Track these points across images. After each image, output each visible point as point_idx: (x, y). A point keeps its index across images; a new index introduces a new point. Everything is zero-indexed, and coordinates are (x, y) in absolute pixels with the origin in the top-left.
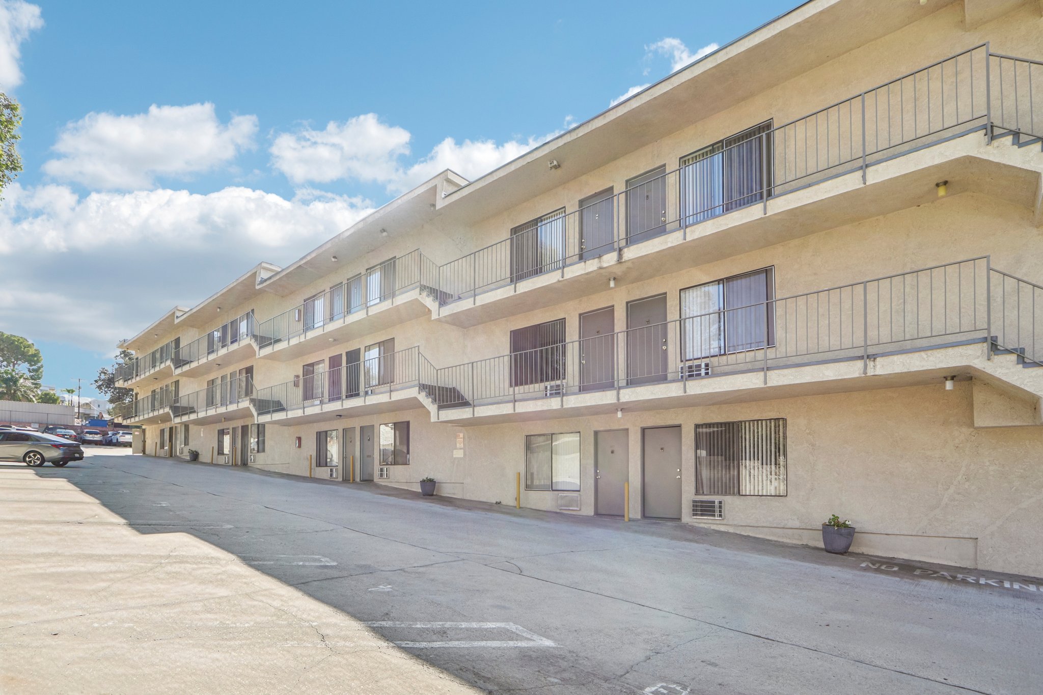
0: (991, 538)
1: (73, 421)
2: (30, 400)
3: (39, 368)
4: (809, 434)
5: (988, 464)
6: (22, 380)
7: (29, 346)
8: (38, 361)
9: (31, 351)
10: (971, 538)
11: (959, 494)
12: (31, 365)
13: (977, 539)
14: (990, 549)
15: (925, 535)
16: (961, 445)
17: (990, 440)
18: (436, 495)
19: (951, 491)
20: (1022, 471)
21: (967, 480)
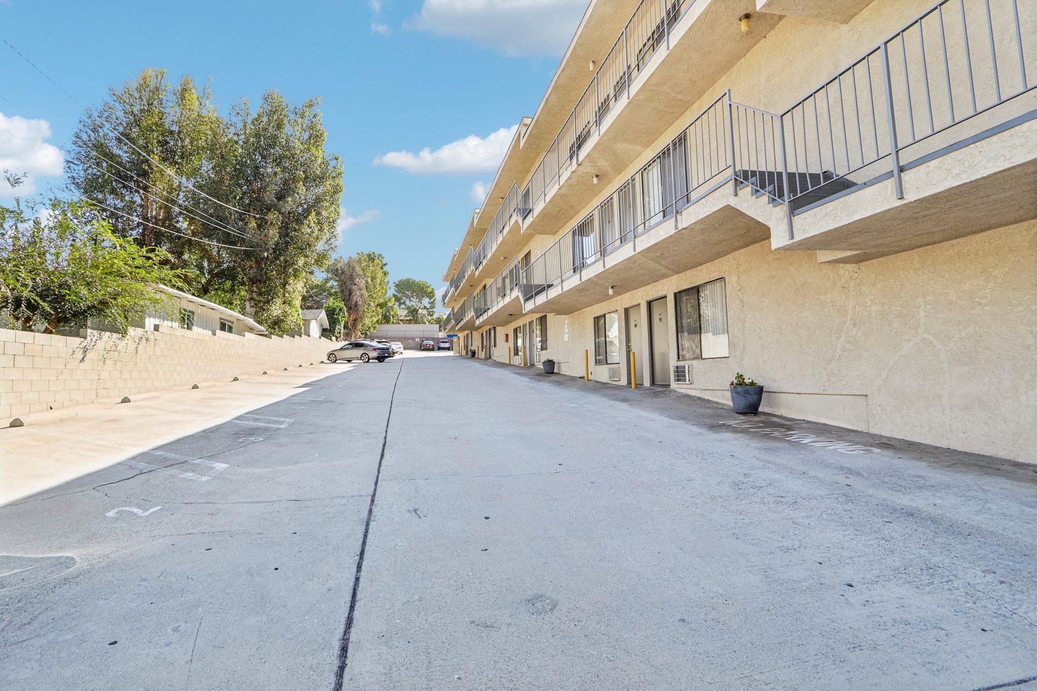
0: (879, 395)
1: (438, 335)
2: (425, 323)
3: (434, 300)
4: (739, 290)
5: (870, 304)
6: (420, 310)
7: (428, 287)
8: (433, 296)
9: (429, 290)
10: (862, 395)
11: (849, 342)
12: (430, 299)
13: (867, 395)
14: (879, 408)
15: (825, 393)
16: (847, 285)
17: (870, 275)
18: (556, 373)
19: (842, 339)
20: (899, 309)
21: (854, 325)
